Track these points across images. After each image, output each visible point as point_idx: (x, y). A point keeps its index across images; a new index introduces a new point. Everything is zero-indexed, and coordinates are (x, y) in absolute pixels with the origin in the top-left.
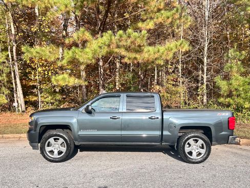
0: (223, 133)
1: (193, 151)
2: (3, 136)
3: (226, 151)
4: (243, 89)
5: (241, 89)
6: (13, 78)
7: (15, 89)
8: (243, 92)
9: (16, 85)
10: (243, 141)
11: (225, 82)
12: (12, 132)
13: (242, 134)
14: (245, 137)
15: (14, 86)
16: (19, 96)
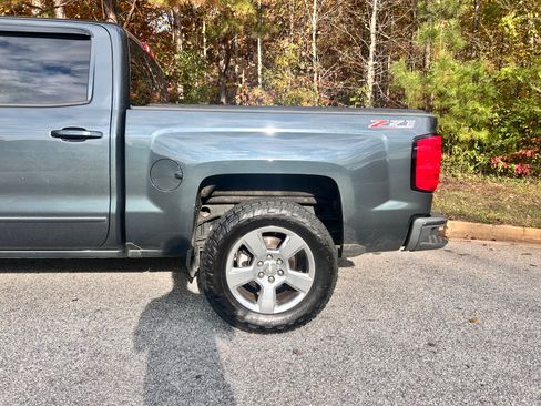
0: (390, 205)
1: (263, 282)
3: (405, 264)
4: (458, 93)
5: (453, 92)
8: (456, 101)
10: (454, 227)
11: (414, 76)
13: (451, 206)
14: (461, 216)
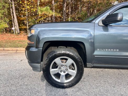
2: (4, 49)
6: (12, 13)
7: (13, 20)
9: (14, 17)
12: (10, 47)
15: (12, 18)
16: (15, 24)
